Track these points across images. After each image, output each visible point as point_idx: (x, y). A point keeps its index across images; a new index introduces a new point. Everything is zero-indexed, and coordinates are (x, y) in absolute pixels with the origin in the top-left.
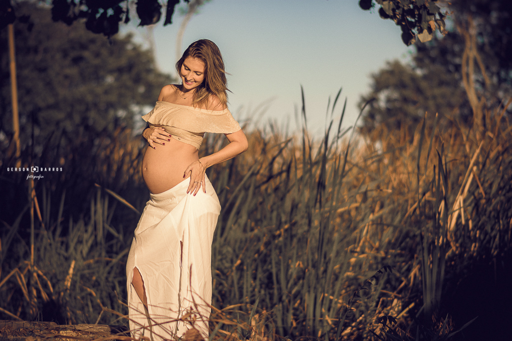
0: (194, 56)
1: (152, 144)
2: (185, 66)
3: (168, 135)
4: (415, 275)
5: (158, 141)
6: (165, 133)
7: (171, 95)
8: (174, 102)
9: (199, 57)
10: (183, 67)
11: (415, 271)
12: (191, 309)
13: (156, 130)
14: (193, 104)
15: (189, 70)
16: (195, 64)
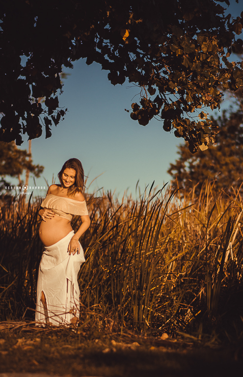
0: (69, 168)
1: (44, 219)
2: (65, 174)
3: (53, 213)
4: (202, 293)
5: (47, 217)
6: (52, 213)
7: (55, 190)
8: (56, 195)
9: (72, 168)
10: (63, 175)
11: (202, 290)
12: (74, 307)
13: (46, 210)
14: (68, 195)
15: (68, 176)
16: (71, 172)
